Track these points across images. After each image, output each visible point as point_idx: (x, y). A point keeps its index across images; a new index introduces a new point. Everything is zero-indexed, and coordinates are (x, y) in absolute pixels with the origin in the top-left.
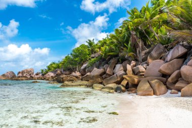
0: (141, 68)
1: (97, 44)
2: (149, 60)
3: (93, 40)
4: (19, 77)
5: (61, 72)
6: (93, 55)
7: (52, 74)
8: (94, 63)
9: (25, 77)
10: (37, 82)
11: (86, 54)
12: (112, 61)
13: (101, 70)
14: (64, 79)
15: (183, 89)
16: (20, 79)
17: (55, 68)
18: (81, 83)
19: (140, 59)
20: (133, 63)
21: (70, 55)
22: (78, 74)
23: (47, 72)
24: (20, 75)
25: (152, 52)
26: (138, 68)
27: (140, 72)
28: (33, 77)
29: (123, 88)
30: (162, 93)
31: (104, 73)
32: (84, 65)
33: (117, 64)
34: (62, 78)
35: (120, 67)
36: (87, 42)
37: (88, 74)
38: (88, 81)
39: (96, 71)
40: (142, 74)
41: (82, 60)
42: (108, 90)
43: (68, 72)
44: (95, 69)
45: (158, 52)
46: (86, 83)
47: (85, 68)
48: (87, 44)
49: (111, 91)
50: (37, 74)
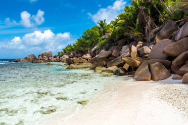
0: (147, 49)
1: (109, 25)
2: (157, 40)
3: (105, 21)
4: (38, 60)
5: (74, 54)
6: (103, 37)
7: (66, 57)
8: (104, 45)
10: (50, 64)
11: (97, 36)
12: (120, 42)
13: (108, 52)
14: (74, 61)
15: (186, 74)
17: (70, 51)
18: (86, 66)
19: (148, 39)
20: (140, 43)
21: (81, 38)
22: (88, 56)
23: (63, 55)
24: (40, 57)
25: (161, 31)
26: (143, 49)
27: (145, 54)
29: (122, 72)
30: (161, 78)
31: (110, 55)
32: (95, 47)
33: (124, 45)
35: (127, 48)
36: (98, 23)
37: (97, 56)
38: (93, 63)
39: (104, 53)
40: (147, 55)
41: (93, 42)
42: (107, 73)
43: (79, 55)
44: (103, 51)
45: (169, 30)
47: (95, 50)
48: (99, 25)
49: (110, 74)
50: (55, 57)
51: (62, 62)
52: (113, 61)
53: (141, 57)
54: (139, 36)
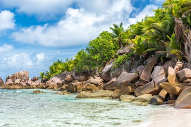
0: (189, 72)
1: (127, 32)
3: (121, 25)
4: (10, 84)
5: (72, 76)
6: (121, 51)
7: (58, 80)
8: (124, 62)
9: (20, 84)
11: (110, 49)
12: (150, 60)
13: (133, 75)
14: (78, 87)
16: (12, 87)
18: (104, 94)
20: (179, 64)
21: (85, 51)
24: (10, 81)
26: (184, 72)
27: (186, 78)
28: (29, 85)
29: (159, 100)
31: (138, 79)
32: (108, 67)
33: (156, 65)
34: (75, 86)
36: (111, 28)
37: (114, 80)
38: (113, 90)
39: (126, 76)
40: (189, 80)
41: (103, 58)
42: (140, 103)
43: (82, 77)
44: (124, 73)
46: (110, 93)
47: (109, 71)
48: (111, 32)
49: (144, 103)
50: (34, 80)
51: (52, 89)
52: (141, 87)
53: (181, 82)
54: (177, 54)
